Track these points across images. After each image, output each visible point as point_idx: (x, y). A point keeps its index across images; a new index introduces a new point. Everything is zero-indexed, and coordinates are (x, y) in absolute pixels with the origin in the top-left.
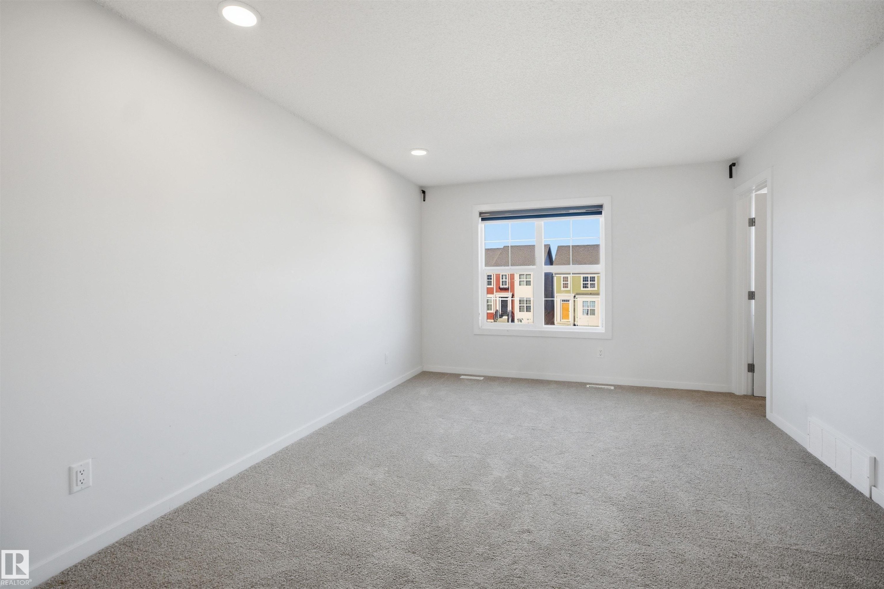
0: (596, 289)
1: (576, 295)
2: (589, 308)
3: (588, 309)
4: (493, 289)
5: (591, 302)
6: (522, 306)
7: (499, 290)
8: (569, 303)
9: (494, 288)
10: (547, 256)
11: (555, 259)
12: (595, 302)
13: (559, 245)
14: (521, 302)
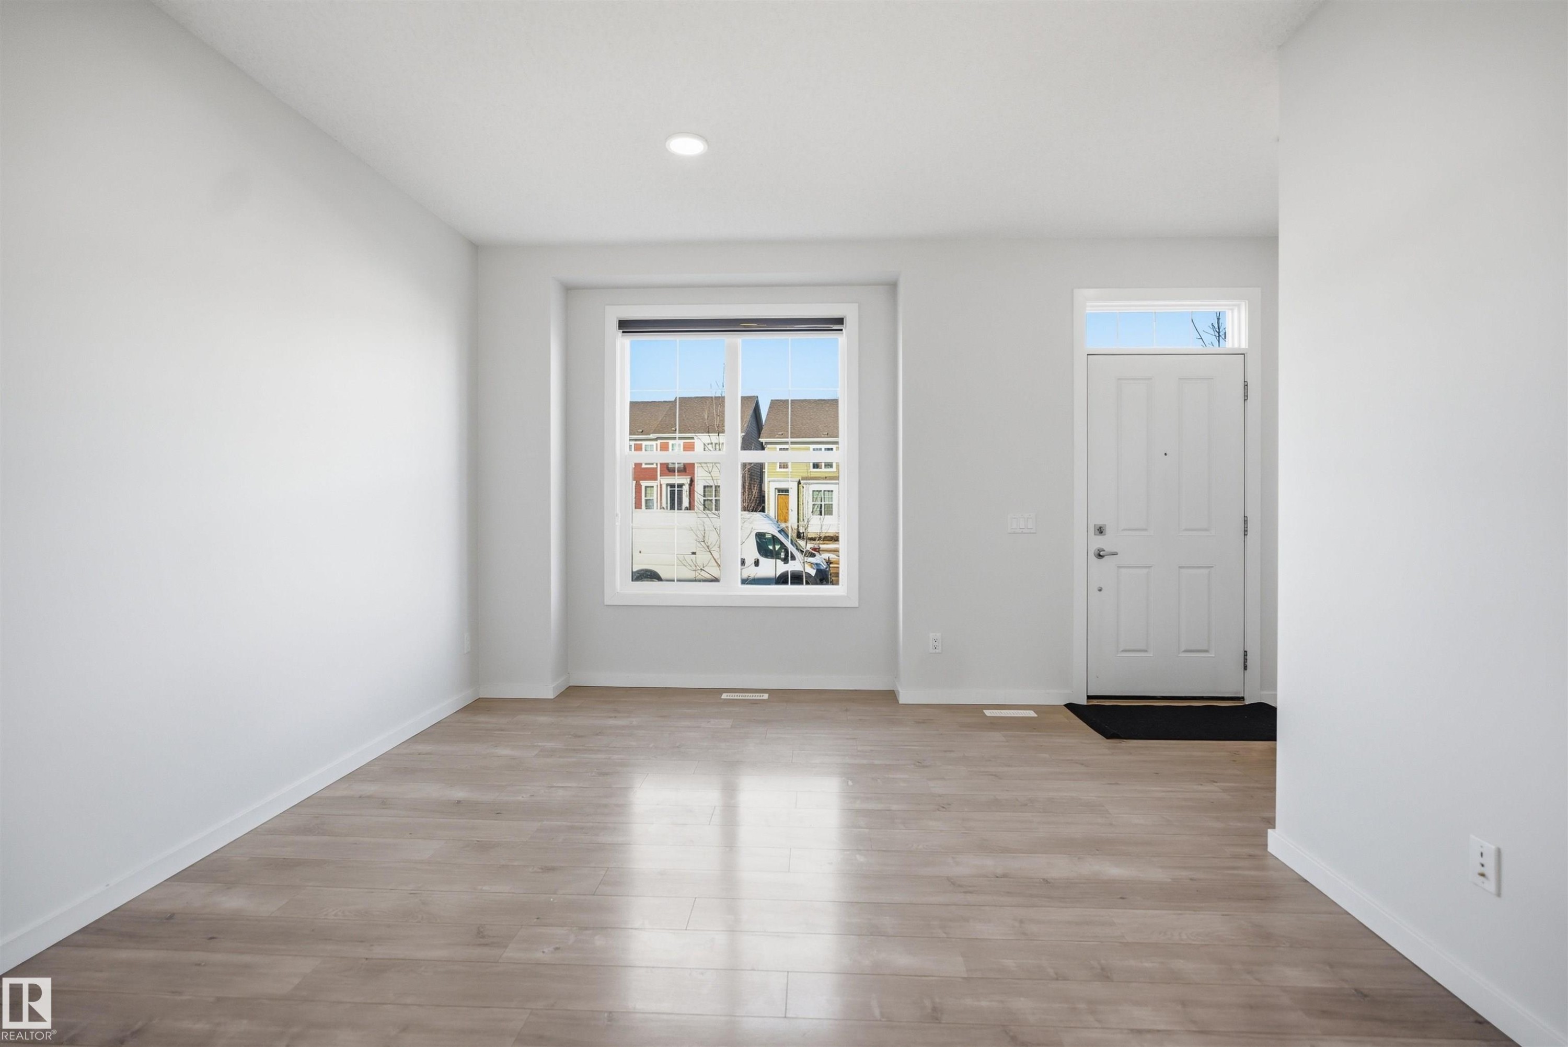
0: (834, 469)
1: (802, 480)
2: (823, 503)
3: (821, 505)
4: (657, 471)
5: (825, 492)
6: (708, 500)
7: (667, 471)
8: (788, 495)
9: (657, 468)
10: (752, 416)
11: (765, 421)
12: (832, 491)
13: (773, 399)
14: (706, 494)
